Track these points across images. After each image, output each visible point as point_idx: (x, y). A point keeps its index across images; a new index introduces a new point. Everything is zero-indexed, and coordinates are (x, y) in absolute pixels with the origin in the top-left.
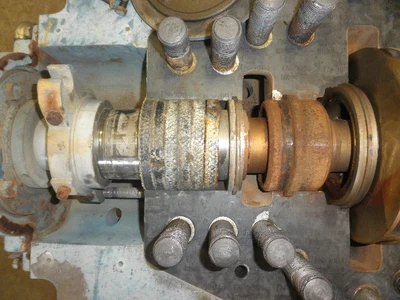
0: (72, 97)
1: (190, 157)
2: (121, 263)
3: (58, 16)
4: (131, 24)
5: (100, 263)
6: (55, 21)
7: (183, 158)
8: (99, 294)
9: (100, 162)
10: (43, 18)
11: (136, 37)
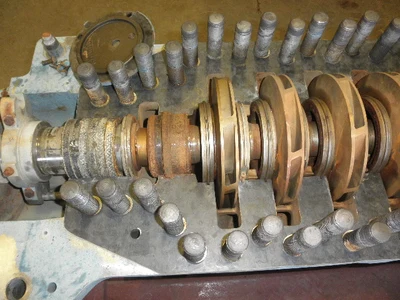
0: (23, 112)
1: (95, 144)
2: (46, 233)
3: (24, 78)
4: (70, 80)
5: (29, 233)
6: (21, 81)
7: (90, 145)
8: (25, 259)
9: (39, 160)
10: (13, 79)
11: (72, 87)
